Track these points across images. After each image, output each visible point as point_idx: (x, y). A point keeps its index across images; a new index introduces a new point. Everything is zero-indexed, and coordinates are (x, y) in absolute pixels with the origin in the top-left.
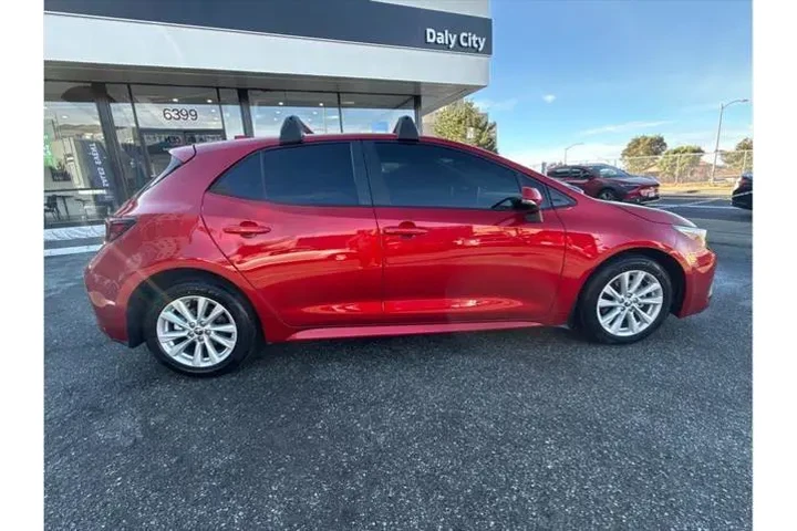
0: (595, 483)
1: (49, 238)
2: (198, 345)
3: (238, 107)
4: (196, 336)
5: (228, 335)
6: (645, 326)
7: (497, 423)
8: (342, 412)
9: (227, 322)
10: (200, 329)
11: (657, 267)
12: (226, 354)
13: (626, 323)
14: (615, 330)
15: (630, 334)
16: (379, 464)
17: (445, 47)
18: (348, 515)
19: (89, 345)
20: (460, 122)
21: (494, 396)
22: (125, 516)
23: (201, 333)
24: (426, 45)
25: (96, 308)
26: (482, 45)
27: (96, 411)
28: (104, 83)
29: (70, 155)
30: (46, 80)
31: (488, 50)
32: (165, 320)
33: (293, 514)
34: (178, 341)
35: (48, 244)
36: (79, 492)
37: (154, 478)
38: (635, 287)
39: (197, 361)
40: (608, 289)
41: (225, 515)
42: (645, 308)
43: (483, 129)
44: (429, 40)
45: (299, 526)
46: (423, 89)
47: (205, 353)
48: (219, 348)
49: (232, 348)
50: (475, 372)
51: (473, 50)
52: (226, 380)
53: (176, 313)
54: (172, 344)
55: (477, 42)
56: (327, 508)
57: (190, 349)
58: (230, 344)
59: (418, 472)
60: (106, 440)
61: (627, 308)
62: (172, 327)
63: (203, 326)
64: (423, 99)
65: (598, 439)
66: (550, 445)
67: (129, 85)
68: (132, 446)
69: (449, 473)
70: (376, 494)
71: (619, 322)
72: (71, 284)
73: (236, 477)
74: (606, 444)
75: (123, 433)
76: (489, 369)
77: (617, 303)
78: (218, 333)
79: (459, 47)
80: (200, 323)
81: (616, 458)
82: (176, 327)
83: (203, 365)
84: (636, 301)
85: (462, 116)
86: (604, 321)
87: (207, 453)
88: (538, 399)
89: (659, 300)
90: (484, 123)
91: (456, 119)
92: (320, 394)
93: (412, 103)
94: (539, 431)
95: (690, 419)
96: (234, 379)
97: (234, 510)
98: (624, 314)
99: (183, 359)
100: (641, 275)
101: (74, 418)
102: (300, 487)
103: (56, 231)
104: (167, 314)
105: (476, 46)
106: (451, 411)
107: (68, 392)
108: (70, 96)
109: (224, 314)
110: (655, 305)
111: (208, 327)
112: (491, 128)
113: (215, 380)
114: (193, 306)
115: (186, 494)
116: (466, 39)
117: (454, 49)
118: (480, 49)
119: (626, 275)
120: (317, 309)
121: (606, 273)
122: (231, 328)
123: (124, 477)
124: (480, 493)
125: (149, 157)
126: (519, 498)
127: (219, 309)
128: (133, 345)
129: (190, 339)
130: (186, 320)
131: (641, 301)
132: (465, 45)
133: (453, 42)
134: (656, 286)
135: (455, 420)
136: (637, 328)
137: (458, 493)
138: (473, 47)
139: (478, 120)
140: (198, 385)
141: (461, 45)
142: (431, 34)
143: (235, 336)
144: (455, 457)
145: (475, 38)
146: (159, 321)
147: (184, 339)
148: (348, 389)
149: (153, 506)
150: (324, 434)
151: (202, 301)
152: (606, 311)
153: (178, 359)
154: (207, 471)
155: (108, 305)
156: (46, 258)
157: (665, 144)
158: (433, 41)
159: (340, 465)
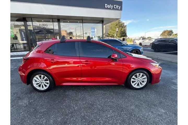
0: (116, 120)
1: (12, 55)
2: (41, 85)
3: (57, 23)
4: (41, 83)
5: (48, 83)
6: (143, 86)
7: (101, 106)
8: (69, 102)
9: (48, 80)
10: (42, 82)
11: (145, 72)
12: (47, 87)
13: (138, 85)
14: (136, 86)
15: (139, 87)
16: (74, 113)
17: (110, 9)
18: (65, 123)
19: (19, 83)
20: (116, 25)
21: (103, 100)
22: (23, 120)
23: (42, 83)
24: (105, 8)
25: (20, 75)
26: (120, 8)
27: (19, 98)
28: (26, 18)
29: (18, 32)
30: (11, 17)
31: (121, 9)
32: (34, 80)
33: (55, 122)
34: (37, 84)
35: (11, 56)
36: (15, 114)
37: (30, 113)
38: (140, 77)
39: (41, 89)
40: (134, 77)
41: (42, 121)
42: (143, 82)
43: (122, 27)
44: (106, 7)
45: (55, 124)
46: (104, 19)
47: (43, 87)
48: (46, 86)
49: (48, 86)
50: (101, 94)
51: (117, 9)
52: (47, 93)
53: (37, 78)
54: (36, 84)
55: (118, 7)
56: (62, 121)
57: (40, 86)
58: (48, 85)
59: (81, 115)
60: (21, 104)
61: (138, 82)
62: (36, 81)
63: (42, 81)
64: (104, 21)
65: (121, 111)
66: (111, 112)
67: (31, 18)
68: (26, 106)
69: (88, 116)
70: (72, 119)
71: (136, 84)
72: (16, 67)
73: (45, 114)
74: (123, 112)
75: (25, 103)
76: (104, 94)
77: (136, 80)
78: (46, 83)
79: (113, 9)
80: (42, 80)
81: (123, 115)
82: (37, 81)
83: (42, 89)
84: (141, 80)
85: (117, 24)
86: (133, 84)
87: (41, 109)
88: (112, 101)
89: (146, 80)
90: (123, 25)
91: (115, 24)
92: (66, 97)
93: (101, 22)
94: (110, 109)
95: (144, 108)
96: (49, 93)
97: (44, 120)
98: (138, 83)
99: (38, 88)
100: (142, 74)
101: (15, 99)
102: (57, 117)
103: (13, 53)
104: (35, 78)
105: (118, 8)
106: (92, 103)
107: (14, 94)
108: (18, 20)
109: (47, 79)
110: (145, 81)
111: (43, 81)
112: (125, 27)
113: (45, 93)
114: (40, 77)
115: (35, 117)
116: (115, 7)
117: (112, 9)
118: (119, 9)
119: (138, 74)
120: (69, 79)
121: (133, 73)
122: (48, 82)
123: (24, 112)
124: (92, 121)
125: (35, 35)
126: (100, 122)
127: (46, 78)
128: (28, 84)
129: (40, 84)
130: (39, 80)
131: (142, 80)
132: (115, 8)
133: (112, 7)
134: (145, 77)
135: (93, 105)
136: (141, 86)
137: (88, 120)
138: (117, 8)
139: (121, 25)
140: (41, 94)
141: (114, 8)
142: (106, 5)
143: (49, 84)
144: (90, 113)
145: (118, 6)
146: (33, 80)
147: (38, 84)
148: (72, 97)
149: (29, 118)
150: (65, 106)
151: (42, 76)
152: (133, 82)
153: (37, 88)
154: (40, 112)
155: (23, 75)
156: (11, 60)
157: (173, 32)
158: (107, 7)
159: (66, 113)
